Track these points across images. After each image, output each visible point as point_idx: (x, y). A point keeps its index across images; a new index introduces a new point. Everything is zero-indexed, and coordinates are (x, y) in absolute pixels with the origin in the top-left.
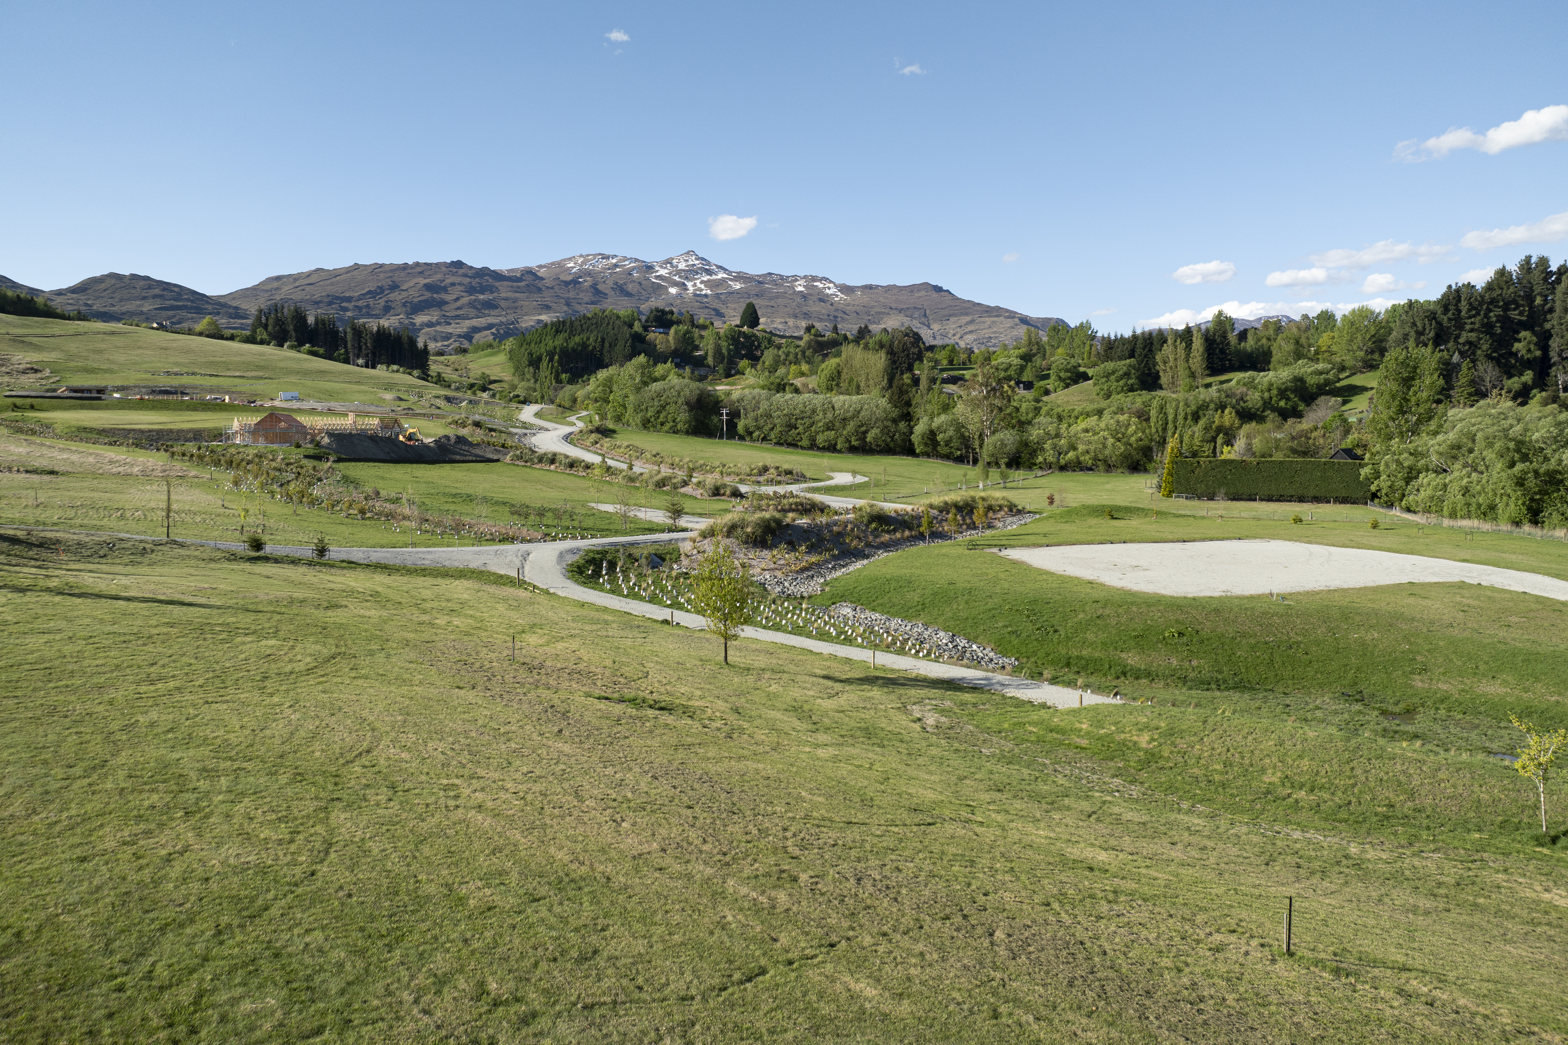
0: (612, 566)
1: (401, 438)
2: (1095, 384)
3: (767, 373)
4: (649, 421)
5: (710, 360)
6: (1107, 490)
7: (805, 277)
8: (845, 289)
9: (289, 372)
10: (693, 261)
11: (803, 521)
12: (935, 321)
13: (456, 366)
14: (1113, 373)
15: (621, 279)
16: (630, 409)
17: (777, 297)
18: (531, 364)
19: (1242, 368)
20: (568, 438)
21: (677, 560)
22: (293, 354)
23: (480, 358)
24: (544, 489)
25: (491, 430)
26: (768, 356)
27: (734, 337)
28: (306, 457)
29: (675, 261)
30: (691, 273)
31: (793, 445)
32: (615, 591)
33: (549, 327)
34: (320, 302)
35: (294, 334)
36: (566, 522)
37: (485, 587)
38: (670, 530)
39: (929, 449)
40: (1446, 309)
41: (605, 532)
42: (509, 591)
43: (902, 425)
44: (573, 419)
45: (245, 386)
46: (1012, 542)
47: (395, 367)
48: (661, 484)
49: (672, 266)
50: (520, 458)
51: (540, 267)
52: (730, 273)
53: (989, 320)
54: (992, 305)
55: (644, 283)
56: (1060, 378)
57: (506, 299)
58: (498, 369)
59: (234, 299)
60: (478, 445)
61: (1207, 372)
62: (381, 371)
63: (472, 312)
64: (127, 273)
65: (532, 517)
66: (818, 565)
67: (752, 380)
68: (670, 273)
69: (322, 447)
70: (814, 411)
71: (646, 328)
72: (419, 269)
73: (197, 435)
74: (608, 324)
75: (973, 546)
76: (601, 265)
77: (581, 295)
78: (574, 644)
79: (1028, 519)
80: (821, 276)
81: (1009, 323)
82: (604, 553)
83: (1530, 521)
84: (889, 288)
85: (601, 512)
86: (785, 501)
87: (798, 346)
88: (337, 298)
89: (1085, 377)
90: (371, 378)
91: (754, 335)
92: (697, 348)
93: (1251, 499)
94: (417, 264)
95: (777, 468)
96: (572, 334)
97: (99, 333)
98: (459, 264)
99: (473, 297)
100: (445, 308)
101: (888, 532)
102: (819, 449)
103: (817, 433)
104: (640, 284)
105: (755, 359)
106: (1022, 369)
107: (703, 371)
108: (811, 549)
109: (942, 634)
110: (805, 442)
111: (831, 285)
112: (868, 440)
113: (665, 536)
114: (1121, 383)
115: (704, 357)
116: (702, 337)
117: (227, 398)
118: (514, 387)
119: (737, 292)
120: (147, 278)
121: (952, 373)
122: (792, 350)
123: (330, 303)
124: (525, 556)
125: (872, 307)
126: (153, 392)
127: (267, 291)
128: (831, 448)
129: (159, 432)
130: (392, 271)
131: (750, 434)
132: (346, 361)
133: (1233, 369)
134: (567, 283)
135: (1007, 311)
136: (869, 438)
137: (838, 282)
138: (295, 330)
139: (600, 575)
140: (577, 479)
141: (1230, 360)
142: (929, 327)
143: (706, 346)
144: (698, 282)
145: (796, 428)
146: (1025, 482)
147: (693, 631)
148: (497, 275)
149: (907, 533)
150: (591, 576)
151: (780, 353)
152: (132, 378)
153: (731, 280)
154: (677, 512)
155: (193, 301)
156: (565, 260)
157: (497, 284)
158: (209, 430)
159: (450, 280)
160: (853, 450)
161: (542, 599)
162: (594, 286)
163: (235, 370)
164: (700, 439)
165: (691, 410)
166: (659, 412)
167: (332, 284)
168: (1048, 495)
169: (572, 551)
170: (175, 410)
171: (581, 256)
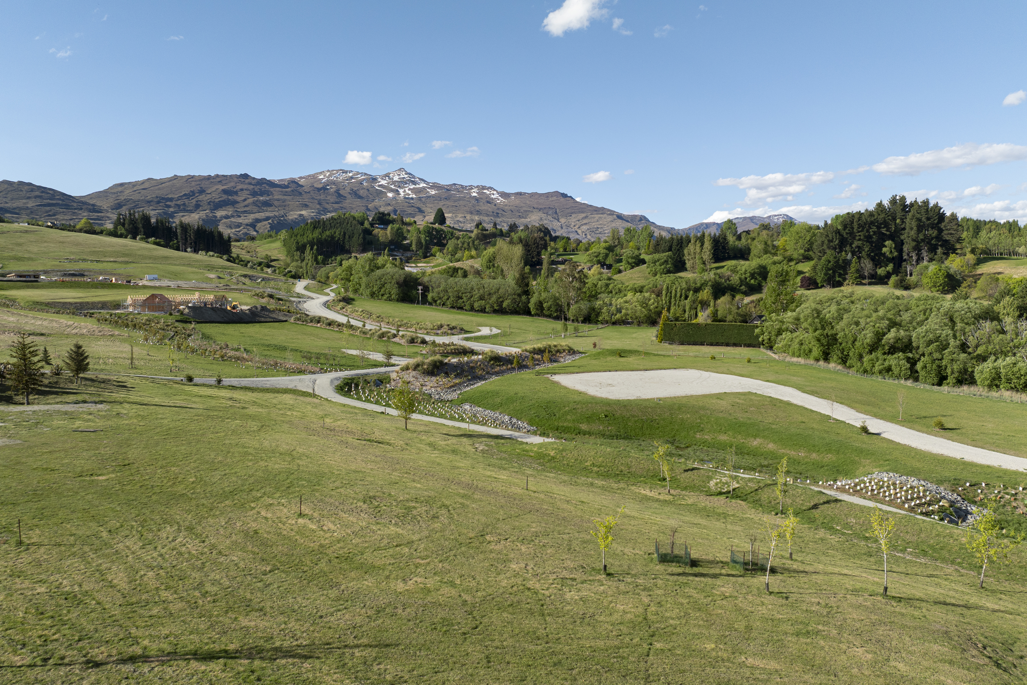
0: (357, 386)
1: (229, 308)
2: (648, 267)
3: (450, 256)
4: (374, 293)
5: (414, 247)
6: (633, 338)
7: (478, 187)
8: (504, 195)
9: (144, 257)
10: (403, 175)
11: (454, 360)
12: (563, 216)
13: (249, 250)
14: (658, 260)
15: (355, 187)
16: (363, 286)
17: (459, 200)
18: (298, 249)
19: (735, 258)
20: (326, 305)
21: (389, 382)
22: (143, 245)
23: (264, 244)
24: (316, 339)
25: (280, 299)
26: (451, 245)
27: (429, 232)
28: (177, 321)
29: (391, 175)
30: (402, 183)
31: (461, 308)
32: (359, 399)
33: (309, 225)
34: (151, 201)
35: (142, 230)
36: (331, 362)
37: (298, 398)
38: (386, 366)
39: (539, 312)
40: (845, 227)
41: (353, 367)
42: (309, 399)
43: (524, 298)
44: (328, 291)
45: (121, 269)
46: (560, 371)
47: (211, 253)
48: (382, 336)
49: (389, 178)
50: (299, 319)
51: (301, 178)
52: (428, 183)
53: (597, 216)
54: (599, 206)
55: (370, 189)
56: (628, 262)
57: (278, 200)
58: (276, 252)
59: (91, 198)
60: (273, 311)
61: (713, 261)
62: (201, 256)
63: (255, 209)
64: (15, 180)
65: (313, 359)
66: (460, 384)
67: (440, 260)
68: (388, 183)
69: (184, 315)
70: (472, 289)
71: (372, 225)
72: (218, 179)
73: (104, 305)
74: (348, 223)
75: (538, 374)
76: (342, 177)
77: (329, 198)
78: (345, 422)
79: (577, 357)
80: (488, 186)
81: (610, 218)
82: (352, 379)
83: (824, 359)
84: (533, 195)
85: (349, 355)
86: (448, 348)
87: (470, 237)
88: (163, 199)
89: (643, 262)
90: (197, 261)
91: (442, 230)
92: (405, 238)
93: (702, 344)
94: (217, 176)
95: (448, 325)
96: (324, 230)
97: (17, 232)
98: (246, 176)
99: (256, 199)
100: (237, 206)
101: (499, 366)
102: (476, 311)
103: (474, 301)
104: (368, 190)
105: (442, 245)
106: (607, 255)
107: (409, 254)
108: (457, 376)
109: (506, 417)
110: (467, 307)
111: (495, 192)
112: (504, 306)
113: (383, 370)
114: (662, 267)
115: (410, 244)
116: (409, 231)
117: (114, 279)
118: (288, 265)
119: (433, 196)
120: (30, 184)
121: (564, 257)
122: (466, 240)
123: (158, 202)
124: (314, 382)
125: (521, 207)
126: (65, 275)
127: (114, 193)
128: (483, 310)
129: (81, 303)
130: (200, 180)
131: (435, 301)
132: (178, 249)
133: (729, 258)
134: (319, 189)
135: (609, 210)
136: (505, 305)
137: (499, 190)
138: (143, 227)
139: (351, 391)
140: (333, 333)
141: (728, 253)
142: (558, 220)
143: (411, 238)
144: (407, 189)
145: (462, 298)
146: (590, 333)
147: (395, 416)
148: (271, 184)
149: (509, 366)
150: (347, 391)
151: (459, 242)
152: (49, 264)
153: (429, 188)
154: (389, 355)
155: (63, 200)
156: (317, 174)
157: (272, 190)
158: (111, 302)
159: (240, 187)
160: (495, 312)
161: (325, 403)
162: (337, 192)
163: (110, 257)
164: (405, 305)
165: (399, 287)
166: (381, 288)
167: (159, 189)
168: (593, 342)
169: (337, 379)
170: (85, 288)
171: (328, 171)
